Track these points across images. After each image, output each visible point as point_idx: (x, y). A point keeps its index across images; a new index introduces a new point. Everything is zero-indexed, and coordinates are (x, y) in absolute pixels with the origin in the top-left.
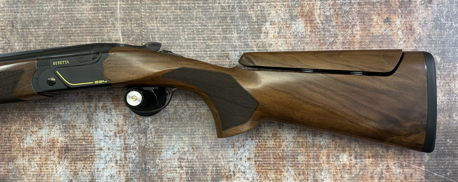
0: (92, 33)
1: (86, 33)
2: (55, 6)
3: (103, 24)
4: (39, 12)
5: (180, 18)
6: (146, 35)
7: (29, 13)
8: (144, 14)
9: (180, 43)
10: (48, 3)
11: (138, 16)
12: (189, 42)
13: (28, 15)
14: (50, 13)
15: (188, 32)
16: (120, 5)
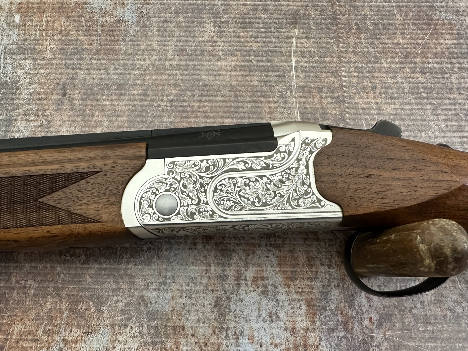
0: (236, 112)
1: (224, 112)
2: (160, 60)
3: (261, 96)
4: (125, 69)
5: (425, 88)
6: (354, 120)
7: (102, 71)
8: (347, 79)
9: (430, 137)
10: (147, 54)
11: (334, 83)
12: (449, 134)
13: (101, 74)
14: (148, 72)
15: (445, 115)
16: (297, 62)
